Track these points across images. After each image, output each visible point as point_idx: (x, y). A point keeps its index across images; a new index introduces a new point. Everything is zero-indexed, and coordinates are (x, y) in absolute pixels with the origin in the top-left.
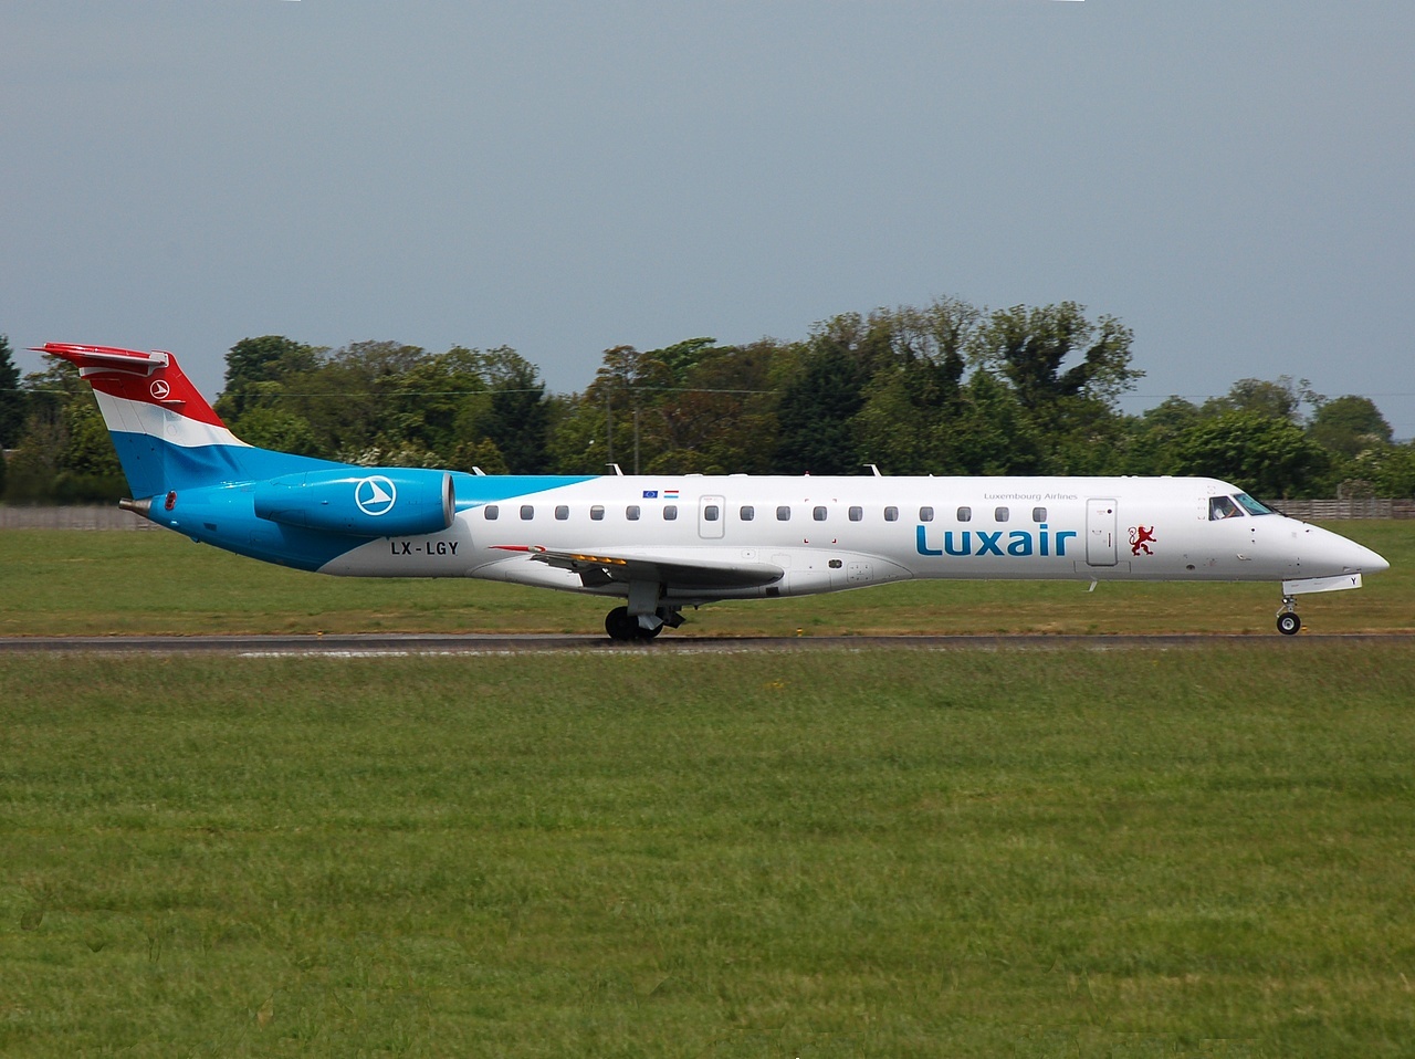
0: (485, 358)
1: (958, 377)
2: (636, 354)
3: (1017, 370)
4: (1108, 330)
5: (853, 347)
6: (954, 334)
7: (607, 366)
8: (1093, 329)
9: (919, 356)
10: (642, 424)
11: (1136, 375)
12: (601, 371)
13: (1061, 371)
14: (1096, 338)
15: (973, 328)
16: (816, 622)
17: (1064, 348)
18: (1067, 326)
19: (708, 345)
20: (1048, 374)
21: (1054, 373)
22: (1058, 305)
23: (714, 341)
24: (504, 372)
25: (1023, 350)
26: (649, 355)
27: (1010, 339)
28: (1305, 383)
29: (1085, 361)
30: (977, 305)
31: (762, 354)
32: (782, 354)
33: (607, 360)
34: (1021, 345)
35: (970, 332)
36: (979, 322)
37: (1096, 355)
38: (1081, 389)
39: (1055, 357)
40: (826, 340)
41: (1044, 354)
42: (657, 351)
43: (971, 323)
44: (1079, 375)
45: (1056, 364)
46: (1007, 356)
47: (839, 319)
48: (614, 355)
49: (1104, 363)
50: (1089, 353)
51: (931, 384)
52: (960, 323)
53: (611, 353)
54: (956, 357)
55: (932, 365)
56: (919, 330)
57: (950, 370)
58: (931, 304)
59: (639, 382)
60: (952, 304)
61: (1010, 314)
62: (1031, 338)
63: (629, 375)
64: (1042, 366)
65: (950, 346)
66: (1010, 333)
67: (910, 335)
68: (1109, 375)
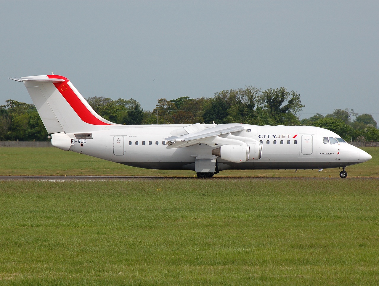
0: (127, 102)
1: (253, 108)
2: (166, 101)
3: (270, 106)
4: (294, 95)
5: (226, 99)
6: (252, 96)
7: (159, 104)
8: (290, 94)
9: (242, 101)
10: (166, 119)
11: (302, 106)
12: (157, 105)
13: (282, 106)
14: (290, 97)
15: (257, 95)
17: (282, 101)
18: (283, 94)
20: (278, 107)
21: (280, 107)
22: (279, 89)
24: (132, 105)
25: (271, 101)
26: (171, 101)
27: (268, 98)
28: (352, 110)
29: (288, 104)
30: (258, 88)
31: (201, 101)
32: (207, 101)
33: (159, 102)
34: (271, 99)
36: (259, 92)
37: (291, 102)
38: (287, 111)
39: (280, 102)
40: (219, 98)
41: (277, 102)
42: (173, 100)
43: (256, 93)
44: (286, 108)
45: (280, 104)
46: (267, 102)
47: (222, 92)
49: (293, 104)
50: (289, 101)
51: (246, 110)
52: (254, 93)
53: (161, 100)
54: (253, 102)
55: (246, 105)
56: (243, 95)
57: (251, 106)
58: (246, 88)
59: (167, 109)
60: (251, 88)
61: (267, 91)
62: (273, 98)
63: (164, 107)
64: (277, 105)
65: (251, 99)
66: (267, 96)
67: (241, 96)
68: (294, 107)
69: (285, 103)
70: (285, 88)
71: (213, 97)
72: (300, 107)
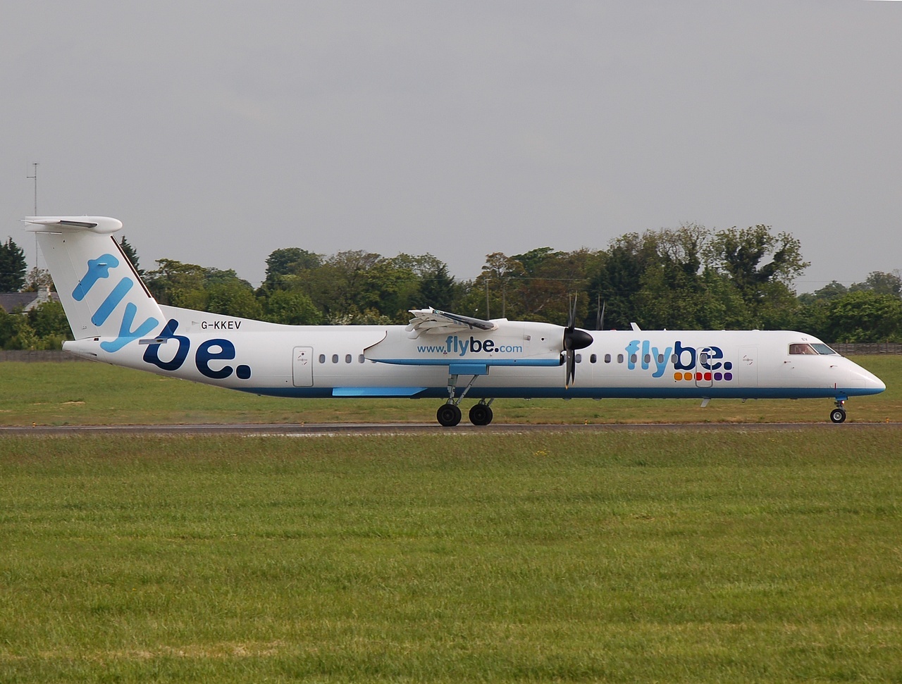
0: (417, 261)
1: (697, 271)
2: (505, 258)
3: (732, 266)
4: (786, 240)
5: (634, 253)
6: (694, 245)
7: (488, 265)
8: (777, 240)
9: (673, 257)
10: (506, 299)
12: (484, 268)
13: (759, 267)
14: (778, 247)
15: (705, 241)
17: (760, 254)
18: (761, 239)
19: (549, 252)
20: (751, 269)
21: (755, 268)
22: (755, 228)
23: (553, 249)
24: (427, 268)
25: (736, 254)
26: (514, 258)
27: (728, 248)
29: (773, 261)
30: (708, 227)
31: (581, 257)
32: (592, 257)
33: (488, 261)
34: (735, 251)
35: (703, 244)
36: (709, 238)
37: (779, 257)
38: (771, 277)
39: (756, 259)
40: (618, 249)
41: (748, 257)
43: (704, 239)
44: (769, 270)
45: (756, 262)
46: (727, 258)
47: (625, 236)
48: (491, 258)
49: (784, 261)
50: (775, 256)
51: (680, 275)
52: (697, 239)
53: (490, 257)
54: (696, 259)
55: (681, 264)
57: (691, 267)
58: (680, 227)
59: (507, 274)
60: (692, 228)
61: (727, 233)
62: (740, 248)
63: (501, 270)
64: (748, 263)
65: (691, 253)
66: (728, 244)
67: (668, 246)
68: (787, 268)
69: (766, 260)
70: (766, 227)
71: (605, 248)
72: (800, 267)
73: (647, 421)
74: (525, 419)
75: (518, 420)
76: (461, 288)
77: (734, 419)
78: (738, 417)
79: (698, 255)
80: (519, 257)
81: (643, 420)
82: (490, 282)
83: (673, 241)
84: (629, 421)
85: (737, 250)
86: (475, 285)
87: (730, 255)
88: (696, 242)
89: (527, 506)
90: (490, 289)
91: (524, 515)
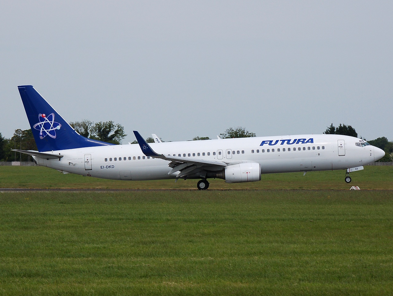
2: (21, 131)
3: (100, 135)
6: (87, 127)
7: (15, 133)
8: (116, 126)
10: (22, 145)
11: (125, 135)
12: (14, 134)
13: (109, 135)
14: (116, 129)
16: (51, 186)
17: (110, 131)
18: (110, 126)
20: (107, 136)
22: (108, 122)
25: (101, 131)
26: (25, 131)
29: (114, 133)
30: (92, 121)
33: (15, 132)
35: (90, 127)
36: (92, 125)
37: (117, 132)
38: (113, 139)
39: (108, 132)
41: (105, 132)
43: (90, 125)
44: (113, 136)
46: (98, 132)
48: (17, 131)
49: (118, 134)
54: (88, 132)
55: (83, 134)
56: (80, 127)
57: (86, 135)
58: (82, 121)
59: (22, 137)
60: (86, 121)
61: (99, 124)
62: (103, 128)
63: (20, 135)
64: (105, 134)
65: (86, 130)
66: (99, 127)
67: (78, 127)
68: (119, 136)
69: (112, 133)
70: (112, 122)
72: (124, 136)
73: (68, 188)
74: (26, 187)
75: (23, 187)
76: (6, 141)
77: (98, 188)
78: (100, 187)
79: (88, 131)
80: (26, 131)
81: (67, 188)
82: (16, 139)
83: (79, 126)
84: (62, 188)
85: (102, 129)
86: (11, 140)
87: (99, 130)
88: (88, 126)
89: (20, 218)
90: (16, 141)
91: (18, 220)
